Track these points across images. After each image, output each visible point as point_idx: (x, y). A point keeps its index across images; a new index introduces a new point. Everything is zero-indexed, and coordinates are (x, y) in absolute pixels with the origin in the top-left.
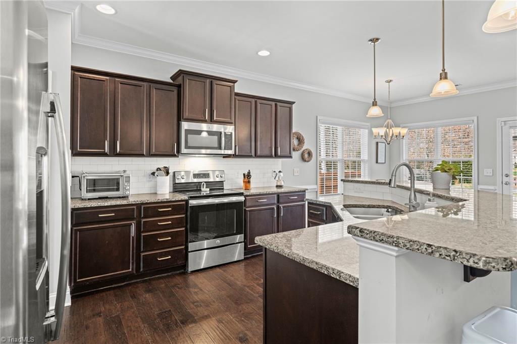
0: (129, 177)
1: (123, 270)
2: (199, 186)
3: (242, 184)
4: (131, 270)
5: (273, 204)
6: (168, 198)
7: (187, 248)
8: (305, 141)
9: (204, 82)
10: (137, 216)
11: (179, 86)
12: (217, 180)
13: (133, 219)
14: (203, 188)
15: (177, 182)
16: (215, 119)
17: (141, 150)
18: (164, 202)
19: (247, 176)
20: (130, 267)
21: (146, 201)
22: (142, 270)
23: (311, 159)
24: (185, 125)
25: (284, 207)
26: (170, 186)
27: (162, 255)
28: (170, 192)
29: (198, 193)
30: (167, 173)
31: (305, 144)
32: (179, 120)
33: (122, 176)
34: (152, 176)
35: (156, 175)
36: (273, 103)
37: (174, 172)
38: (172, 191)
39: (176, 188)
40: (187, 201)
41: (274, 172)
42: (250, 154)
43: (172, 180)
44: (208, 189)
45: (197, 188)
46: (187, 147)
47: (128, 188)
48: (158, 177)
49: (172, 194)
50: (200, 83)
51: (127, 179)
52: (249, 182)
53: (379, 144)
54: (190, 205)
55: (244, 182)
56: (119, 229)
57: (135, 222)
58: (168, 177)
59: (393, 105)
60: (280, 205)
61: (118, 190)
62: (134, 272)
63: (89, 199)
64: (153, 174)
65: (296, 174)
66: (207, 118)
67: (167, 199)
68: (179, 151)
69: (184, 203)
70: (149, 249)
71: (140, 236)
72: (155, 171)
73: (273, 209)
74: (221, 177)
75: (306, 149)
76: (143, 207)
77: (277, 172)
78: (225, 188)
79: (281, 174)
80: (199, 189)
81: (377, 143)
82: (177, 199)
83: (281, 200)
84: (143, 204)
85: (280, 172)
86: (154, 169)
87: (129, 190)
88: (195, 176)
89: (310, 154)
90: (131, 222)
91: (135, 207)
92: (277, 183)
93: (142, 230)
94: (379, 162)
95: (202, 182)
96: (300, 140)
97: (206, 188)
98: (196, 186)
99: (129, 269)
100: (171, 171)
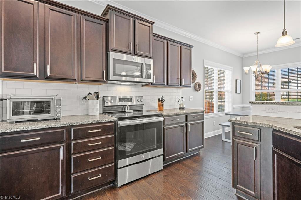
0: (60, 100)
1: (51, 195)
2: (123, 109)
3: (157, 107)
4: (60, 194)
5: (183, 123)
6: (98, 119)
7: (116, 165)
8: (197, 76)
9: (129, 20)
10: (66, 139)
11: (107, 21)
12: (138, 103)
13: (61, 142)
14: (127, 110)
15: (106, 105)
16: (138, 52)
17: (73, 75)
18: (95, 124)
19: (161, 101)
20: (59, 191)
21: (76, 124)
22: (72, 192)
23: (200, 89)
24: (113, 55)
25: (191, 124)
26: (100, 109)
27: (92, 175)
28: (100, 114)
29: (123, 114)
30: (98, 98)
31: (197, 79)
32: (107, 51)
33: (52, 99)
34: (84, 100)
35: (87, 98)
36: (179, 46)
37: (104, 97)
38: (102, 113)
39: (105, 110)
40: (116, 123)
41: (177, 98)
42: (163, 84)
43: (102, 103)
44: (132, 111)
45: (122, 110)
46: (114, 74)
47: (60, 110)
48: (90, 101)
49: (102, 115)
50: (126, 19)
51: (59, 102)
52: (163, 105)
53: (238, 81)
54: (118, 126)
55: (158, 105)
56: (46, 154)
57: (64, 145)
58: (98, 101)
59: (245, 56)
60: (188, 123)
61: (49, 112)
62: (64, 195)
63: (16, 122)
64: (85, 98)
65: (191, 100)
66: (131, 50)
67: (97, 121)
68: (107, 78)
69: (113, 124)
70: (79, 171)
71: (70, 158)
72: (87, 96)
73: (183, 126)
74: (141, 101)
75: (198, 82)
76: (72, 129)
77: (180, 98)
78: (143, 110)
79: (183, 99)
80: (123, 111)
81: (236, 80)
82: (106, 121)
83: (189, 119)
84: (72, 126)
85: (182, 98)
86: (86, 94)
87: (60, 112)
88: (121, 100)
89: (199, 86)
90: (60, 145)
91: (64, 130)
92: (180, 106)
93: (72, 152)
94: (237, 92)
95: (126, 105)
96: (194, 76)
97: (130, 110)
98: (121, 109)
99: (59, 193)
100: (101, 96)
